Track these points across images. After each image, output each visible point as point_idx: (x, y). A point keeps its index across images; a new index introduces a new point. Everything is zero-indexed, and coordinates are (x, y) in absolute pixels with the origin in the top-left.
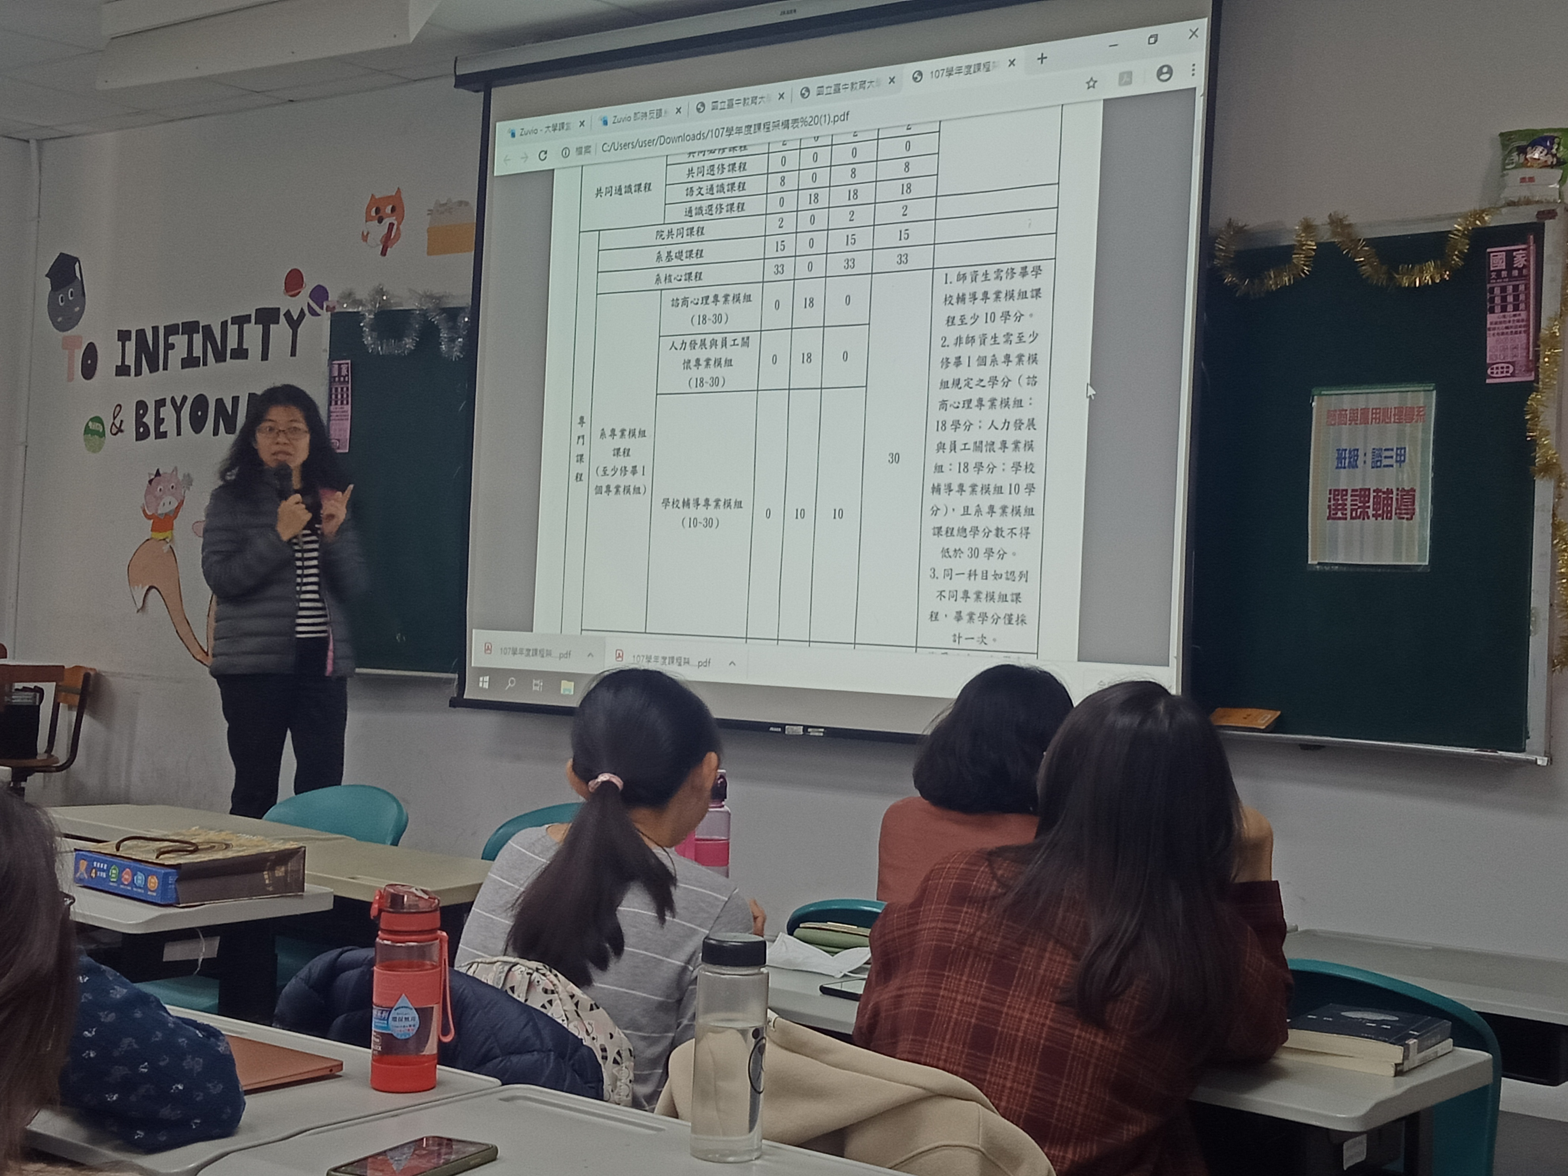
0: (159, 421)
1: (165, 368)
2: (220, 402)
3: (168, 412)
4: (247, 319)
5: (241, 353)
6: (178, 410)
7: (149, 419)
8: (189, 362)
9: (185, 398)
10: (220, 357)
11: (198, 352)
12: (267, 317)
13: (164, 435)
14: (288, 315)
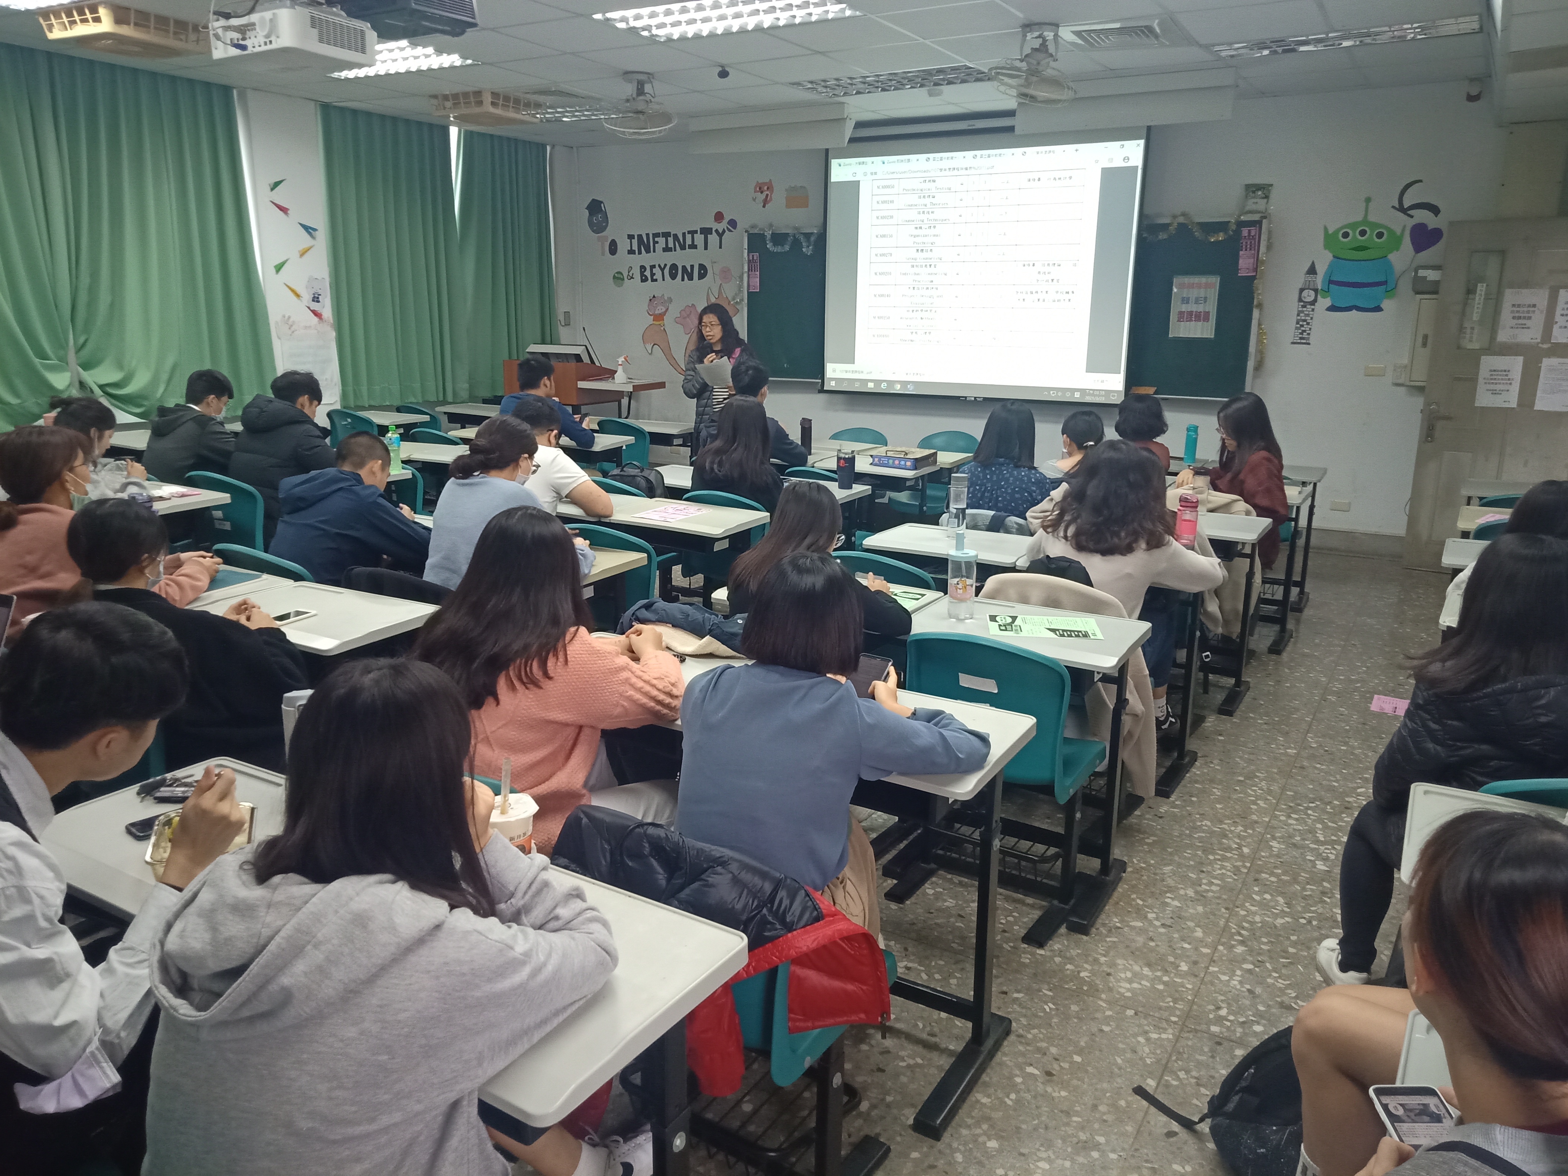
0: (653, 274)
1: (654, 251)
2: (684, 267)
3: (657, 271)
4: (696, 232)
5: (693, 246)
6: (662, 270)
7: (648, 273)
8: (667, 249)
9: (666, 265)
10: (683, 248)
11: (671, 245)
12: (706, 231)
13: (656, 280)
14: (717, 231)
